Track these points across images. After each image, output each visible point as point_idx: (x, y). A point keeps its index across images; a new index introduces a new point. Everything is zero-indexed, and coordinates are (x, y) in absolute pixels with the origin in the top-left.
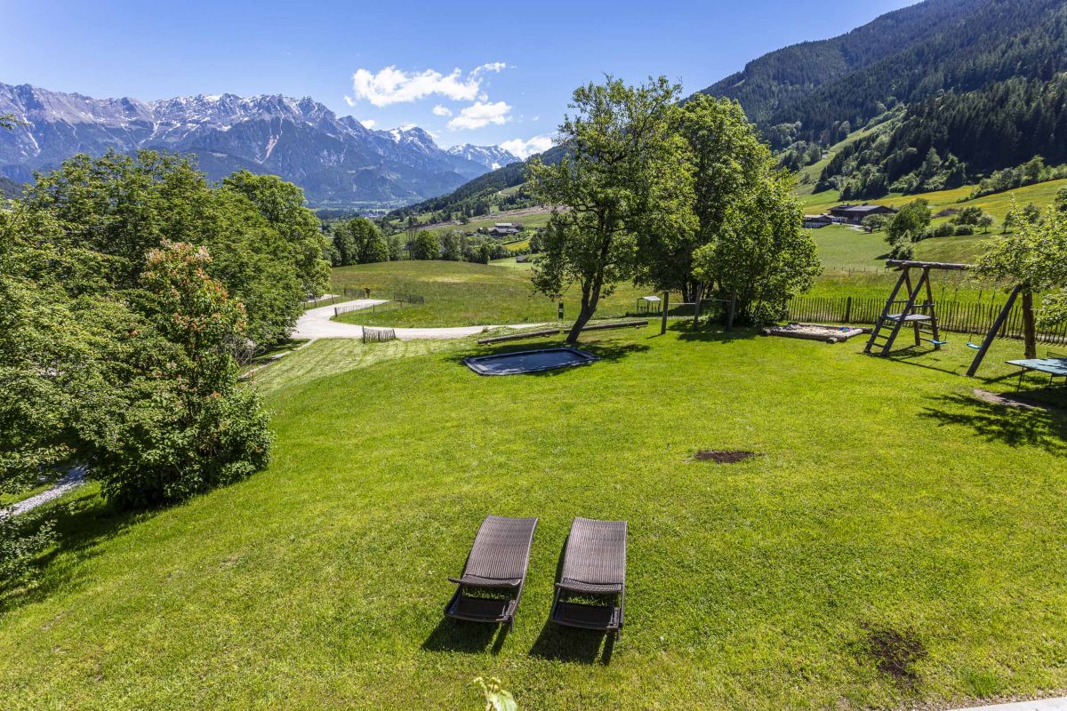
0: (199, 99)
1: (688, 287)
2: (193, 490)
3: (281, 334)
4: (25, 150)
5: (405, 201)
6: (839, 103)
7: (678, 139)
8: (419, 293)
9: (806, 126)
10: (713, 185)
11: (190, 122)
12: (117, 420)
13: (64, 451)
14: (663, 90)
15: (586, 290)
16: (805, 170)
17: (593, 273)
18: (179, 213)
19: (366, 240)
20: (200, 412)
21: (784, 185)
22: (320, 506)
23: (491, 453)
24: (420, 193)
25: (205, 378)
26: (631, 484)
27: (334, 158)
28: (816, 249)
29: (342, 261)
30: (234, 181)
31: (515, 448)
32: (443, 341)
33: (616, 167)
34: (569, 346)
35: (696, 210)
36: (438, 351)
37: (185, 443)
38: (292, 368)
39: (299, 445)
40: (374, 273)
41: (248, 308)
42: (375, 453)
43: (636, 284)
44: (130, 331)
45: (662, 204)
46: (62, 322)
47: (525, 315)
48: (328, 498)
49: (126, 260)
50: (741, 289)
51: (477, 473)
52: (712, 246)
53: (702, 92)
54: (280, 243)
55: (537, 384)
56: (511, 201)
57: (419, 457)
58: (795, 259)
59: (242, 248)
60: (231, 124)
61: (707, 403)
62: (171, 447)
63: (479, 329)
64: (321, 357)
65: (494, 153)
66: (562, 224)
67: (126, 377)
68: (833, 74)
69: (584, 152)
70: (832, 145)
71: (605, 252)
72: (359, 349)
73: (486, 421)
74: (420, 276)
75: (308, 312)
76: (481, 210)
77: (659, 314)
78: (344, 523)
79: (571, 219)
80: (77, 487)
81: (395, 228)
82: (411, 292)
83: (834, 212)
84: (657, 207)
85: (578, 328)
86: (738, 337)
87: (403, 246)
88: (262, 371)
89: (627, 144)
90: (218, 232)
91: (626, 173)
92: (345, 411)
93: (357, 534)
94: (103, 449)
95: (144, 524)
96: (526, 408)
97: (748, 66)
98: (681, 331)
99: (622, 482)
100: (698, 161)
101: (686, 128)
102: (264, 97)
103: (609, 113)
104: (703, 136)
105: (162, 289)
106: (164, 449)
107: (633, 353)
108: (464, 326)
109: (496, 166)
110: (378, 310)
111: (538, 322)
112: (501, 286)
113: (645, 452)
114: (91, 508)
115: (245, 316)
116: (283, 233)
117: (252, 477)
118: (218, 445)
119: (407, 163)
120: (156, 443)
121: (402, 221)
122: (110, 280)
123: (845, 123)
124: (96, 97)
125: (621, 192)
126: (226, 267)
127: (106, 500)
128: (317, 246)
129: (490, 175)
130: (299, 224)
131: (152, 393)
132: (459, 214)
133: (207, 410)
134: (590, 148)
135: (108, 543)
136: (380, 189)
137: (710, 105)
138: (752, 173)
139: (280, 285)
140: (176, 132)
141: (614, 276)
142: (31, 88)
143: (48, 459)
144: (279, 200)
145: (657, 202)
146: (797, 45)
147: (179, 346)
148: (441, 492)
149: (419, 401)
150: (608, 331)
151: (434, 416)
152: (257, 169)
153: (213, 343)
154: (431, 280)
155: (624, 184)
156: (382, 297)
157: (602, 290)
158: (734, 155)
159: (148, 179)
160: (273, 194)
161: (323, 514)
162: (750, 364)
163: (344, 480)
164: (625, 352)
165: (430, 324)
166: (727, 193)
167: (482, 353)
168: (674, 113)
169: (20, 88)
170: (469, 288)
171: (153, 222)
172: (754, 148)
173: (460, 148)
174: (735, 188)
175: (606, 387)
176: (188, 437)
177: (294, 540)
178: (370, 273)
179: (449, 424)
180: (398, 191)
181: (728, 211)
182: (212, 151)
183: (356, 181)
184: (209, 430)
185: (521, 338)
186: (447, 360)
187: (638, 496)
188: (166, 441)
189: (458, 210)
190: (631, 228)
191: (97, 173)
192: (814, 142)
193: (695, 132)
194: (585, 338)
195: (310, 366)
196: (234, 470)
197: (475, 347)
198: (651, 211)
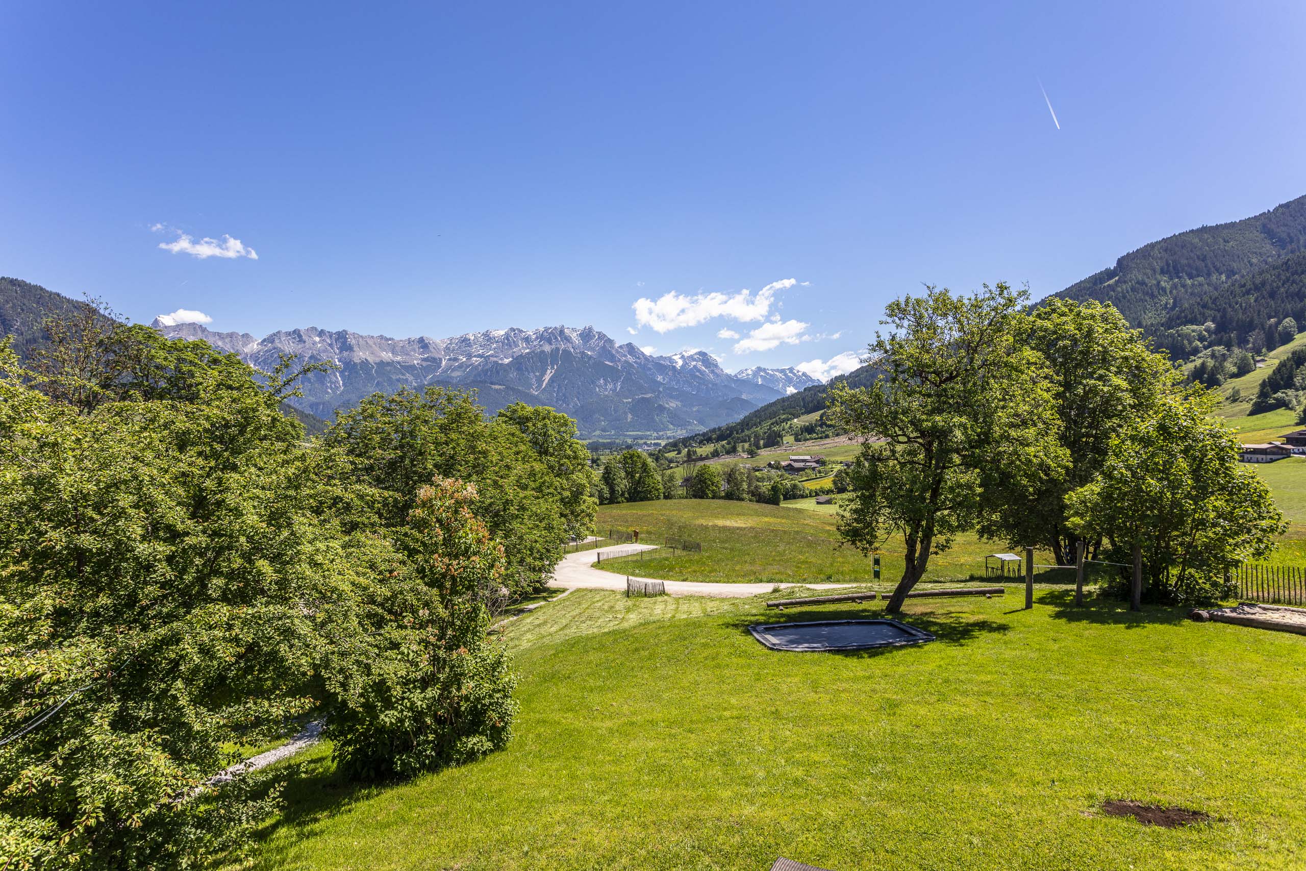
0: (486, 335)
1: (1062, 543)
2: (423, 766)
3: (537, 582)
4: (331, 388)
5: (684, 431)
6: (1272, 295)
7: (1029, 353)
8: (696, 538)
9: (1222, 327)
10: (1085, 407)
11: (475, 356)
12: (363, 672)
13: (308, 702)
14: (1004, 298)
15: (910, 543)
16: (1230, 385)
17: (920, 521)
18: (454, 448)
19: (638, 475)
20: (444, 669)
21: (1200, 405)
22: (561, 808)
23: (783, 761)
24: (701, 422)
25: (454, 630)
26: (996, 839)
27: (610, 386)
28: (1269, 495)
29: (610, 499)
30: (509, 414)
31: (817, 759)
32: (723, 600)
33: (945, 390)
34: (890, 617)
35: (1064, 440)
36: (716, 613)
37: (424, 706)
38: (545, 623)
39: (544, 722)
40: (645, 512)
41: (508, 552)
42: (633, 744)
43: (982, 536)
44: (391, 572)
45: (1013, 433)
46: (333, 560)
47: (829, 571)
48: (572, 799)
49: (398, 495)
50: (1148, 549)
51: (763, 789)
52: (1094, 488)
53: (1057, 295)
54: (546, 478)
55: (846, 667)
56: (809, 429)
57: (687, 756)
58: (1235, 508)
59: (508, 485)
60: (512, 357)
61: (1114, 720)
62: (411, 709)
63: (768, 588)
64: (578, 611)
65: (789, 376)
66: (876, 459)
67: (379, 623)
68: (1254, 261)
69: (903, 372)
70: (1270, 349)
71: (935, 493)
72: (622, 604)
73: (776, 714)
74: (698, 518)
75: (568, 556)
76: (773, 440)
77: (1020, 579)
78: (589, 838)
79: (888, 453)
80: (311, 745)
81: (671, 461)
82: (685, 537)
83: (1290, 440)
84: (1006, 437)
85: (902, 593)
86: (1153, 621)
87: (679, 482)
88: (513, 624)
89: (959, 362)
90: (487, 467)
91: (959, 396)
92: (600, 683)
93: (604, 857)
94: (344, 703)
95: (367, 803)
96: (831, 701)
97: (1120, 261)
98: (1057, 605)
99: (981, 833)
100: (1061, 378)
101: (1040, 338)
102: (546, 329)
103: (932, 327)
104: (1065, 347)
105: (427, 527)
106: (402, 711)
107: (985, 634)
108: (750, 582)
109: (791, 390)
110: (646, 557)
111: (845, 581)
112: (797, 533)
113: (1014, 789)
114: (319, 773)
115: (503, 560)
116: (551, 468)
117: (488, 758)
118: (457, 712)
119: (689, 389)
120: (396, 702)
121: (679, 453)
122: (381, 516)
123: (1287, 320)
124: (397, 338)
125: (954, 420)
126: (491, 505)
127: (335, 764)
128: (584, 481)
129: (783, 400)
130: (568, 457)
131: (400, 644)
132: (746, 445)
133: (452, 667)
134: (910, 368)
135: (329, 822)
136: (657, 419)
137: (1071, 311)
138: (1144, 390)
139: (543, 525)
140: (460, 366)
141: (950, 525)
142: (347, 334)
143: (293, 711)
144: (551, 432)
145: (1006, 431)
146: (1192, 231)
147: (435, 591)
148: (715, 811)
149: (691, 678)
150: (946, 600)
151: (709, 700)
152: (532, 400)
153: (468, 589)
154: (710, 524)
155: (958, 409)
156: (652, 542)
157: (933, 544)
158: (1113, 369)
159: (430, 415)
160: (545, 425)
161: (565, 821)
162: (1178, 665)
163: (593, 777)
164: (972, 631)
165: (706, 578)
166: (1109, 417)
167: (772, 620)
168: (1020, 323)
169: (338, 333)
170: (756, 535)
171: (429, 457)
172: (1143, 359)
173: (750, 372)
174: (1121, 411)
175: (947, 681)
176: (428, 700)
177: (527, 852)
178: (639, 512)
179: (727, 714)
180: (676, 419)
181: (1114, 441)
182: (492, 383)
183: (632, 411)
184: (450, 693)
185: (824, 602)
186: (727, 625)
187: (1009, 861)
188: (406, 701)
189: (745, 441)
190: (969, 463)
191: (388, 410)
192: (1239, 347)
193: (1052, 344)
194: (912, 607)
195: (564, 622)
196: (470, 746)
197: (762, 611)
198: (998, 442)
